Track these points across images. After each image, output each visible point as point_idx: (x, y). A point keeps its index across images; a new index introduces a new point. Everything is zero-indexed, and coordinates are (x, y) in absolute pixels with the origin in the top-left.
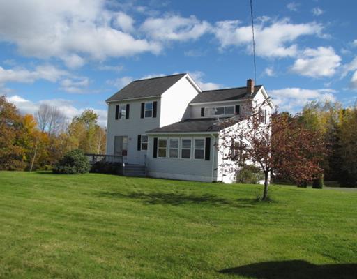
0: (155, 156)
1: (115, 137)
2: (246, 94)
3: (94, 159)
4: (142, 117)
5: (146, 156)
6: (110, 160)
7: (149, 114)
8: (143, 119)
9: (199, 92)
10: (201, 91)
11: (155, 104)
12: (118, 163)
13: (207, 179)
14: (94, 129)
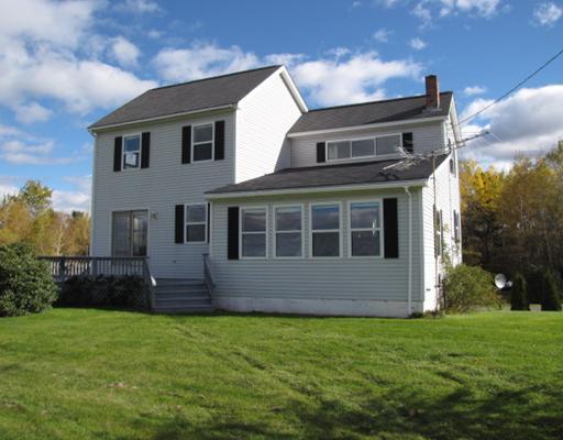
0: (233, 254)
1: (114, 213)
2: (424, 108)
3: (63, 268)
4: (186, 159)
5: (206, 255)
6: (107, 270)
7: (203, 153)
8: (186, 166)
9: (303, 113)
10: (307, 110)
11: (220, 126)
12: (131, 278)
13: (394, 308)
14: (47, 217)
